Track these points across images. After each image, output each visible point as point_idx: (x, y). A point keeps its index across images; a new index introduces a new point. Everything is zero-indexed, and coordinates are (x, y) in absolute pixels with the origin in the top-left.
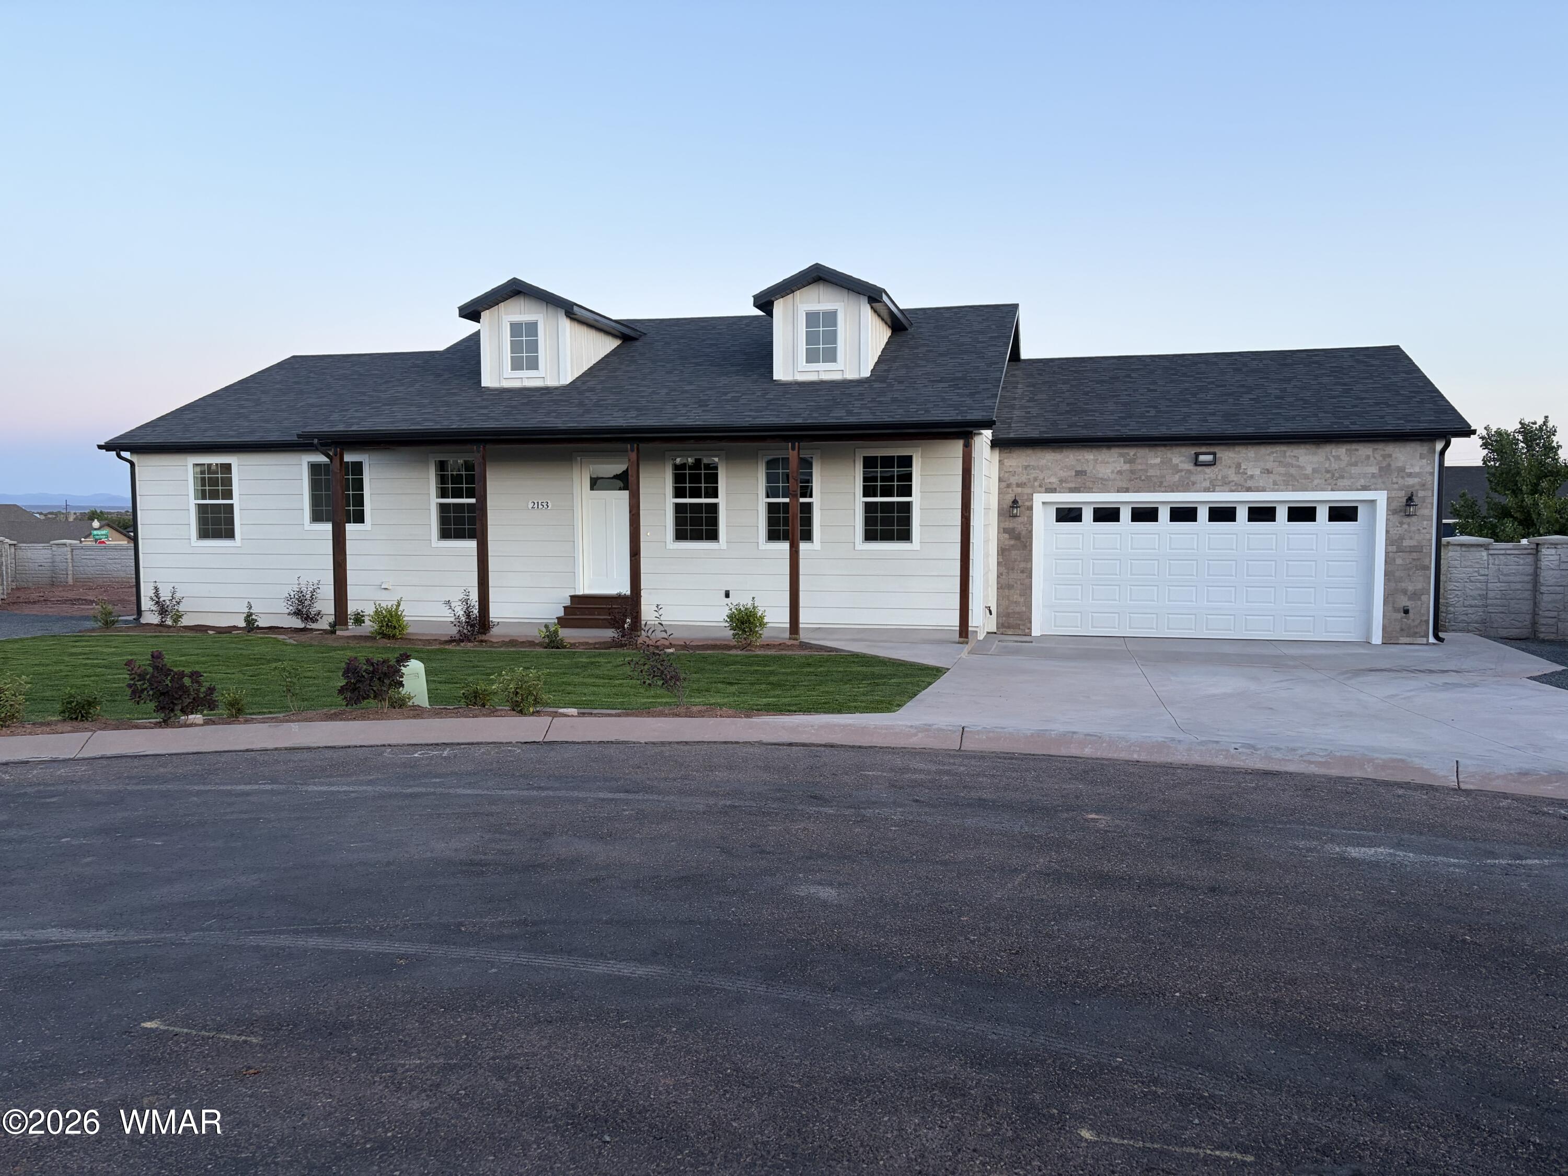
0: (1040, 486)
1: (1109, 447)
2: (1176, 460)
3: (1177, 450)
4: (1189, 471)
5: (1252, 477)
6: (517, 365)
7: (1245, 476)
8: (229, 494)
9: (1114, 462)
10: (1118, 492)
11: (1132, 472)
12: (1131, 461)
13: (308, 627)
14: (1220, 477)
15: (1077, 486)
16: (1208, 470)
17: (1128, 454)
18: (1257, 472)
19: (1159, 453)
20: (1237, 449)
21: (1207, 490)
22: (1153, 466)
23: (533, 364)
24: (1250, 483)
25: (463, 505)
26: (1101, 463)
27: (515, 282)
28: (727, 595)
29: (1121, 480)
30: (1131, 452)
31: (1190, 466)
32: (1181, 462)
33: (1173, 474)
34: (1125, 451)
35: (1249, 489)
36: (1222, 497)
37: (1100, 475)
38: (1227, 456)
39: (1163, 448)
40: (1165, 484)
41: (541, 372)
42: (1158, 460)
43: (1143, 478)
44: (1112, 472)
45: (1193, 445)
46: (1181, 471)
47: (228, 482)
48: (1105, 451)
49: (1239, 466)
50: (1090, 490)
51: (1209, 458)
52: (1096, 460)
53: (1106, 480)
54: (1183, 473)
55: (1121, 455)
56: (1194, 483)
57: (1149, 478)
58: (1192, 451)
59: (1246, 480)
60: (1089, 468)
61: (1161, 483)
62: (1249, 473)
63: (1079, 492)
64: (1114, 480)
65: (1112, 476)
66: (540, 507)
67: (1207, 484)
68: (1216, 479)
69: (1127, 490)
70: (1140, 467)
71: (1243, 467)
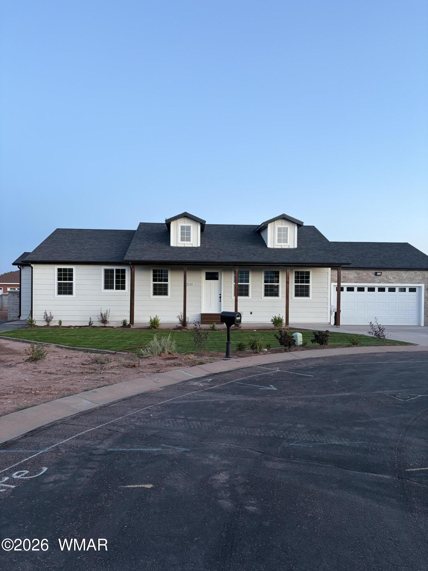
0: (333, 281)
1: (352, 270)
2: (370, 274)
3: (371, 271)
4: (374, 277)
5: (390, 279)
6: (182, 239)
7: (388, 279)
8: (71, 279)
9: (354, 274)
10: (355, 283)
11: (359, 277)
12: (358, 274)
13: (105, 326)
14: (382, 279)
15: (344, 281)
16: (379, 277)
17: (357, 272)
18: (392, 278)
19: (366, 272)
20: (386, 271)
21: (378, 283)
22: (364, 275)
23: (189, 239)
24: (390, 281)
25: (162, 284)
26: (350, 274)
27: (185, 213)
28: (251, 313)
29: (356, 279)
30: (358, 271)
31: (374, 276)
32: (372, 275)
33: (370, 278)
34: (357, 271)
35: (390, 283)
36: (382, 285)
37: (350, 278)
38: (385, 273)
39: (367, 271)
40: (367, 281)
41: (192, 242)
42: (366, 274)
43: (362, 279)
44: (353, 277)
45: (375, 270)
46: (372, 277)
47: (71, 275)
48: (351, 271)
49: (387, 276)
50: (347, 282)
51: (380, 274)
52: (348, 274)
53: (351, 279)
54: (372, 278)
55: (356, 272)
56: (375, 281)
57: (363, 279)
58: (375, 271)
59: (389, 280)
60: (347, 276)
61: (366, 280)
62: (390, 278)
63: (344, 283)
64: (354, 279)
65: (353, 278)
66: (190, 285)
67: (379, 281)
68: (381, 280)
69: (357, 282)
70: (361, 276)
71: (388, 276)
